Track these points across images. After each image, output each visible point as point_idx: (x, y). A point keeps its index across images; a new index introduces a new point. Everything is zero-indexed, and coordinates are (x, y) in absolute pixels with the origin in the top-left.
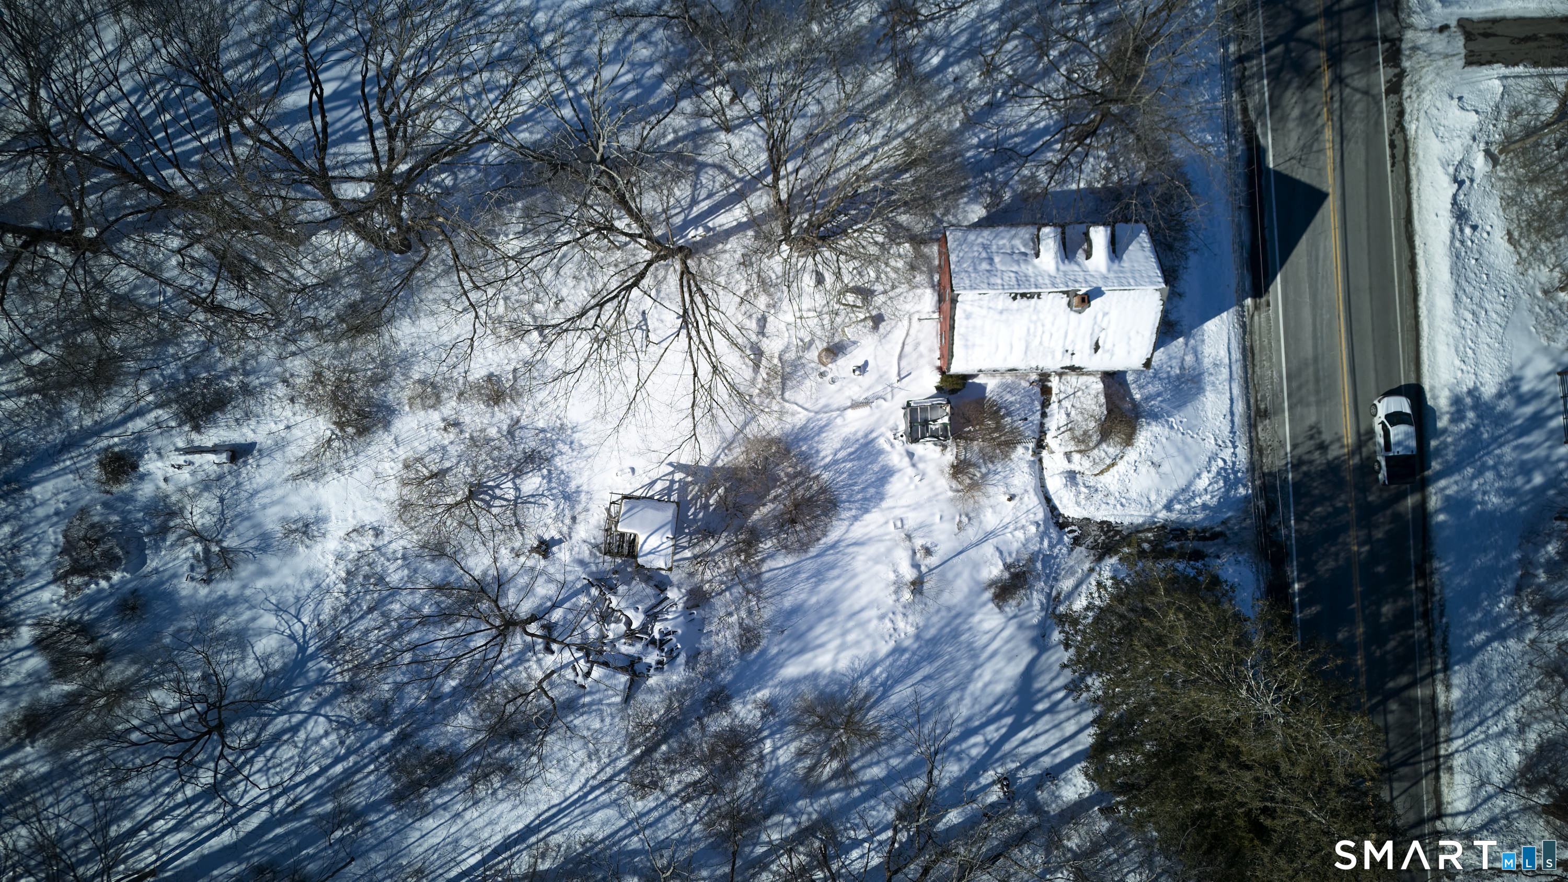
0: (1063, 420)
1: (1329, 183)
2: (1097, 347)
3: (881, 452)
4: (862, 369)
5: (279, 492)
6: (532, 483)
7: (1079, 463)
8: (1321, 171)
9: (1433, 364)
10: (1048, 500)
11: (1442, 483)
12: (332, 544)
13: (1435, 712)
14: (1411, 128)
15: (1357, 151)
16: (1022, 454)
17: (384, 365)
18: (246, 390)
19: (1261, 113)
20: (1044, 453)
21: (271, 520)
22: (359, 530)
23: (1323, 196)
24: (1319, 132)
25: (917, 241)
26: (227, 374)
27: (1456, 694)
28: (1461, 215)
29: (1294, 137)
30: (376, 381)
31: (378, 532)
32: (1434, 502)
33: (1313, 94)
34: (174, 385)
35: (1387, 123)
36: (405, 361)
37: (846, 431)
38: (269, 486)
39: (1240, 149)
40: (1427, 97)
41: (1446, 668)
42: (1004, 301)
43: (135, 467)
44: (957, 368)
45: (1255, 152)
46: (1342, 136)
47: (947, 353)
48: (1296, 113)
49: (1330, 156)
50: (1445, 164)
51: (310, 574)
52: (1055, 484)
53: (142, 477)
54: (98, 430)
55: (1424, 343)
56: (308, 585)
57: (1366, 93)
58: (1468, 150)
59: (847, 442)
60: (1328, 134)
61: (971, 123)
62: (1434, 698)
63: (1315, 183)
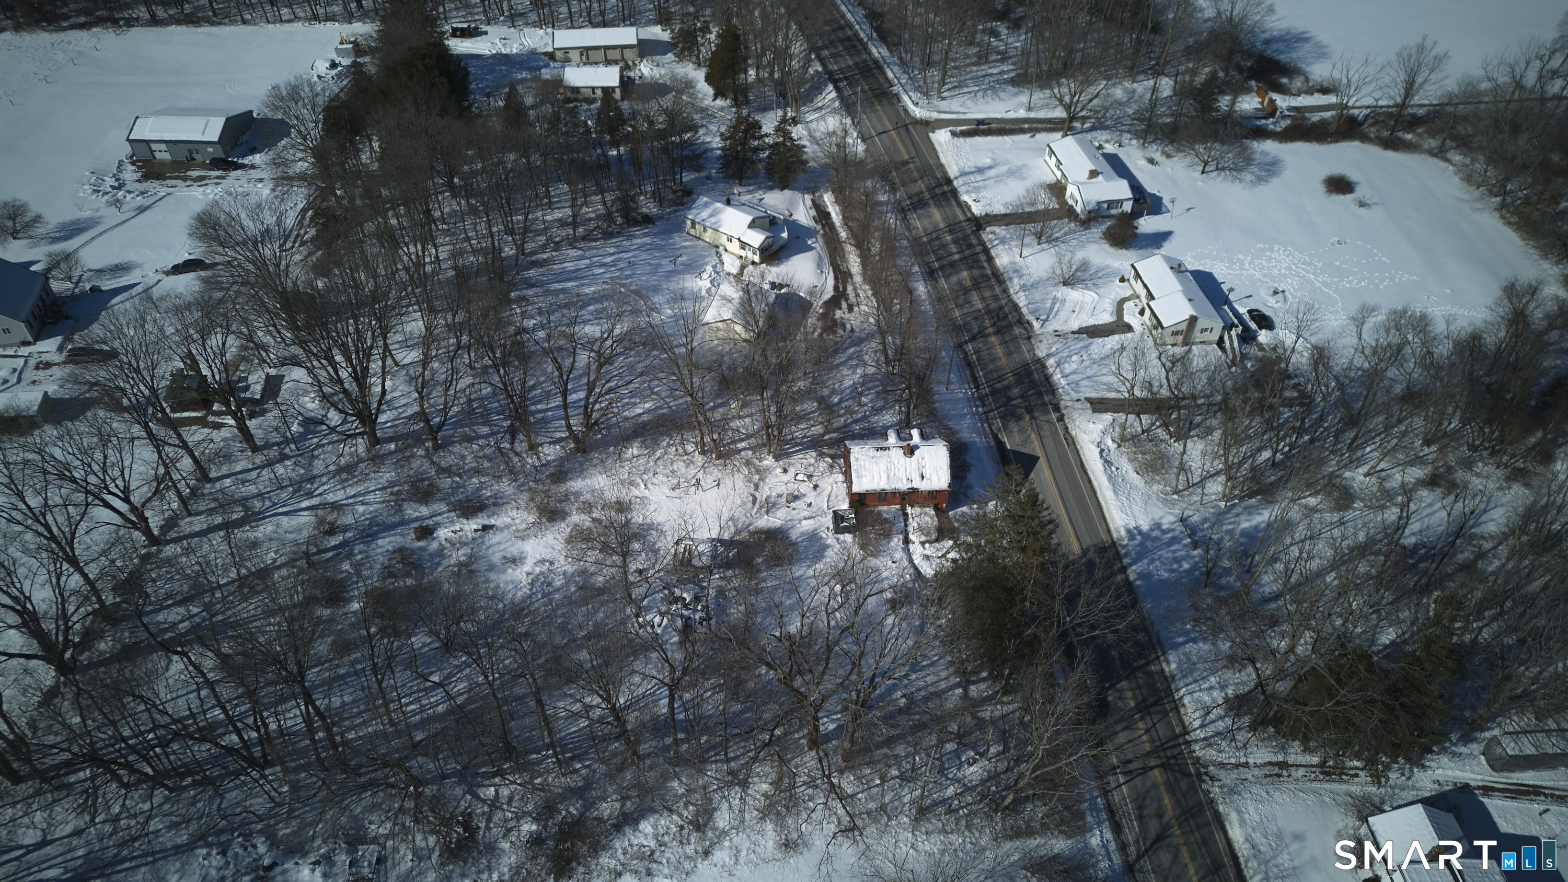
0: (916, 525)
1: (1038, 452)
2: (923, 477)
3: (821, 538)
4: (810, 505)
5: (503, 546)
6: (636, 546)
7: (929, 550)
8: (1033, 449)
9: (1112, 519)
10: (916, 568)
11: (1134, 568)
12: (527, 568)
13: (1166, 678)
14: (1073, 433)
15: (1049, 442)
16: (896, 541)
17: (566, 495)
18: (495, 504)
19: (999, 430)
20: (911, 546)
21: (496, 558)
22: (542, 561)
23: (1038, 458)
24: (1029, 436)
25: (833, 457)
26: (488, 498)
27: (1173, 666)
28: (1107, 463)
29: (1017, 438)
30: (561, 501)
31: (552, 563)
32: (1132, 577)
33: (1022, 423)
34: (460, 501)
35: (1061, 432)
36: (577, 494)
37: (802, 530)
38: (499, 543)
39: (992, 443)
40: (1077, 423)
41: (1164, 653)
42: (872, 452)
43: (432, 534)
44: (856, 489)
45: (1000, 445)
46: (1041, 437)
47: (849, 481)
48: (1016, 429)
49: (1036, 444)
50: (1093, 443)
51: (512, 582)
52: (917, 560)
53: (434, 539)
54: (417, 519)
55: (1105, 510)
56: (511, 586)
57: (1047, 422)
58: (1102, 438)
59: (802, 534)
60: (1033, 436)
61: (856, 421)
62: (1162, 670)
63: (1032, 453)
